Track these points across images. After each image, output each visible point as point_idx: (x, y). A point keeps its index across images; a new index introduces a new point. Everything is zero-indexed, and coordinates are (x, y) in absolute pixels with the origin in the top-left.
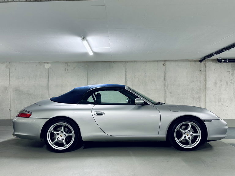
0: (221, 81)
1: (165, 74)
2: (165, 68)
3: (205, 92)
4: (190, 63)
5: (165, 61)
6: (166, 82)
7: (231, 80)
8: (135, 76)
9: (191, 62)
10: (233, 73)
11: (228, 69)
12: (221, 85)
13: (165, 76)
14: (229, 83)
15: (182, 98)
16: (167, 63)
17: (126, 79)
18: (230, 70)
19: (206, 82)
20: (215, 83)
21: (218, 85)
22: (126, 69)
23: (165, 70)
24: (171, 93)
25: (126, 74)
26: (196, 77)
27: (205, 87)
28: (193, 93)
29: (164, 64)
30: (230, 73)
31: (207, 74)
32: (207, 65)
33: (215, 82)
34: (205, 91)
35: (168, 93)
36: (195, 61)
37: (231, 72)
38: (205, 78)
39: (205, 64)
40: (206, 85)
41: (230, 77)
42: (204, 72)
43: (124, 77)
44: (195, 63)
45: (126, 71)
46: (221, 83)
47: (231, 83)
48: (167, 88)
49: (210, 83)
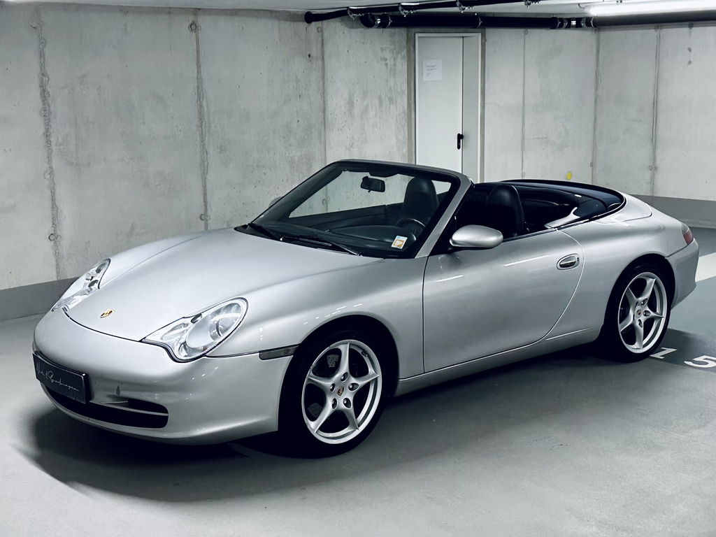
0: (365, 94)
1: (199, 72)
2: (197, 43)
3: (323, 139)
4: (276, 23)
5: (196, 11)
6: (204, 104)
7: (391, 88)
8: (84, 76)
9: (279, 20)
10: (395, 65)
11: (382, 50)
12: (366, 108)
13: (199, 78)
14: (386, 102)
15: (258, 166)
16: (203, 21)
17: (44, 91)
18: (387, 55)
19: (324, 101)
20: (351, 103)
21: (357, 111)
22: (43, 42)
23: (198, 51)
24: (222, 149)
25: (42, 66)
26: (297, 81)
27: (324, 119)
28: (290, 145)
29: (194, 27)
30: (386, 64)
31: (328, 67)
32: (326, 34)
33: (350, 98)
34: (322, 135)
35: (211, 150)
36: (292, 17)
37: (390, 62)
38: (321, 83)
39: (320, 30)
40: (324, 112)
41: (387, 80)
42: (320, 63)
43: (36, 80)
44: (292, 24)
45: (42, 55)
46: (365, 103)
47: (391, 100)
48: (210, 127)
49: (336, 103)
